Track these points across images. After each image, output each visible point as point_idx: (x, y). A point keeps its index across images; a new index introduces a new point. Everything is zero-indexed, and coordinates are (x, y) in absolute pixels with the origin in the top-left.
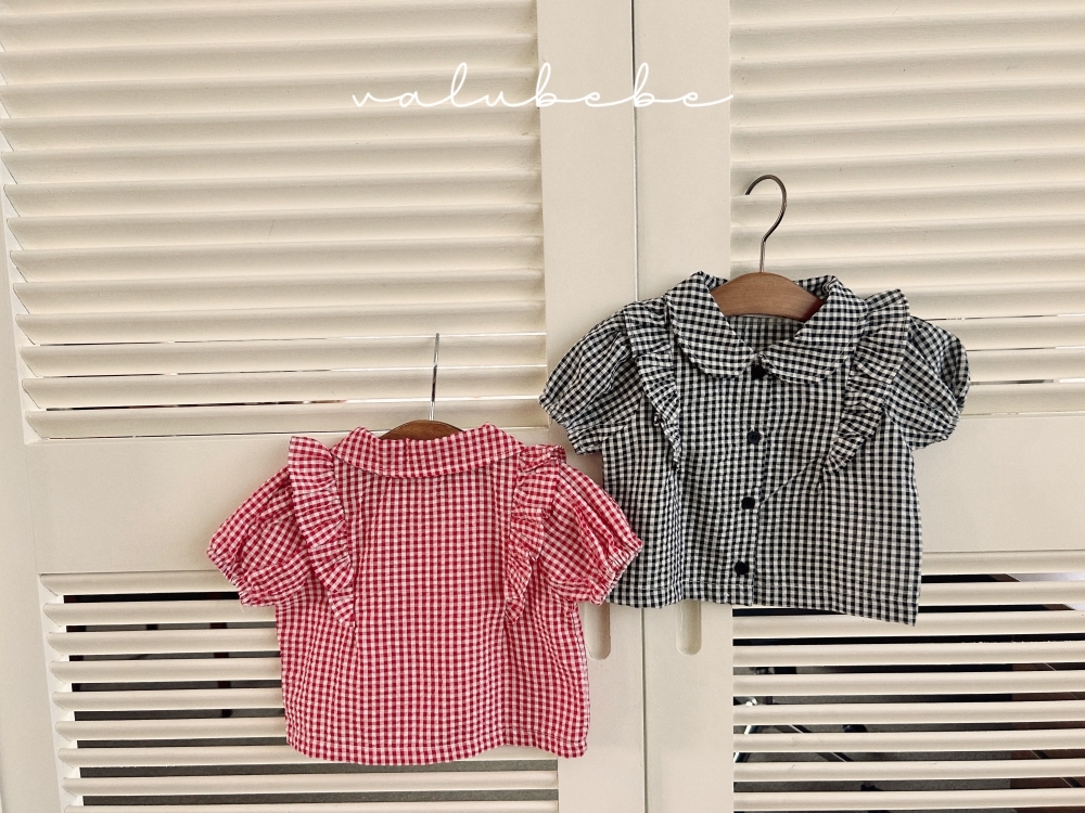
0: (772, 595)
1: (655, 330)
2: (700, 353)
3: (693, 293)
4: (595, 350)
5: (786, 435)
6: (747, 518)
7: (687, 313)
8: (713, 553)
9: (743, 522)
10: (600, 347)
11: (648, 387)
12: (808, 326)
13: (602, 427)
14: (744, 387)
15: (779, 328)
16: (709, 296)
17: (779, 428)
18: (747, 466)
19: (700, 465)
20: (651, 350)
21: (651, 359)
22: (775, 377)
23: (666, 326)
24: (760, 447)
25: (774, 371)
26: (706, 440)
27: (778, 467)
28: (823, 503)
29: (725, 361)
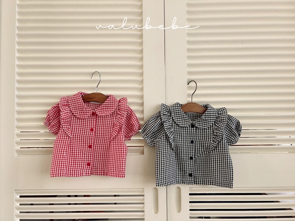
0: (198, 182)
1: (167, 116)
2: (178, 121)
3: (176, 107)
4: (153, 121)
5: (200, 141)
6: (191, 162)
7: (175, 112)
8: (183, 171)
9: (190, 163)
10: (154, 120)
11: (166, 130)
12: (204, 115)
13: (155, 139)
14: (189, 130)
15: (197, 116)
16: (180, 108)
17: (198, 140)
18: (191, 149)
19: (179, 149)
20: (167, 121)
21: (167, 123)
22: (197, 127)
23: (170, 115)
24: (194, 144)
25: (197, 126)
26: (180, 142)
27: (198, 149)
28: (210, 158)
29: (184, 123)
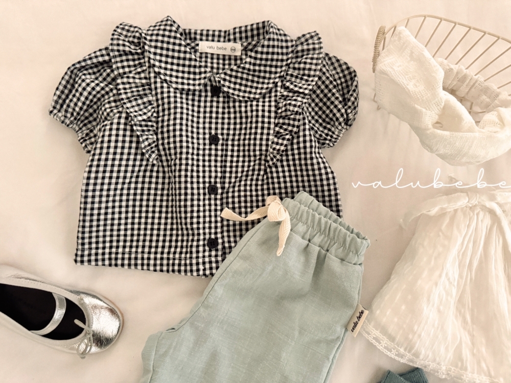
5: (239, 140)
6: (213, 202)
8: (188, 232)
9: (210, 205)
14: (206, 102)
17: (234, 134)
18: (210, 160)
22: (228, 95)
24: (219, 147)
25: (227, 90)
27: (234, 164)
29: (188, 78)
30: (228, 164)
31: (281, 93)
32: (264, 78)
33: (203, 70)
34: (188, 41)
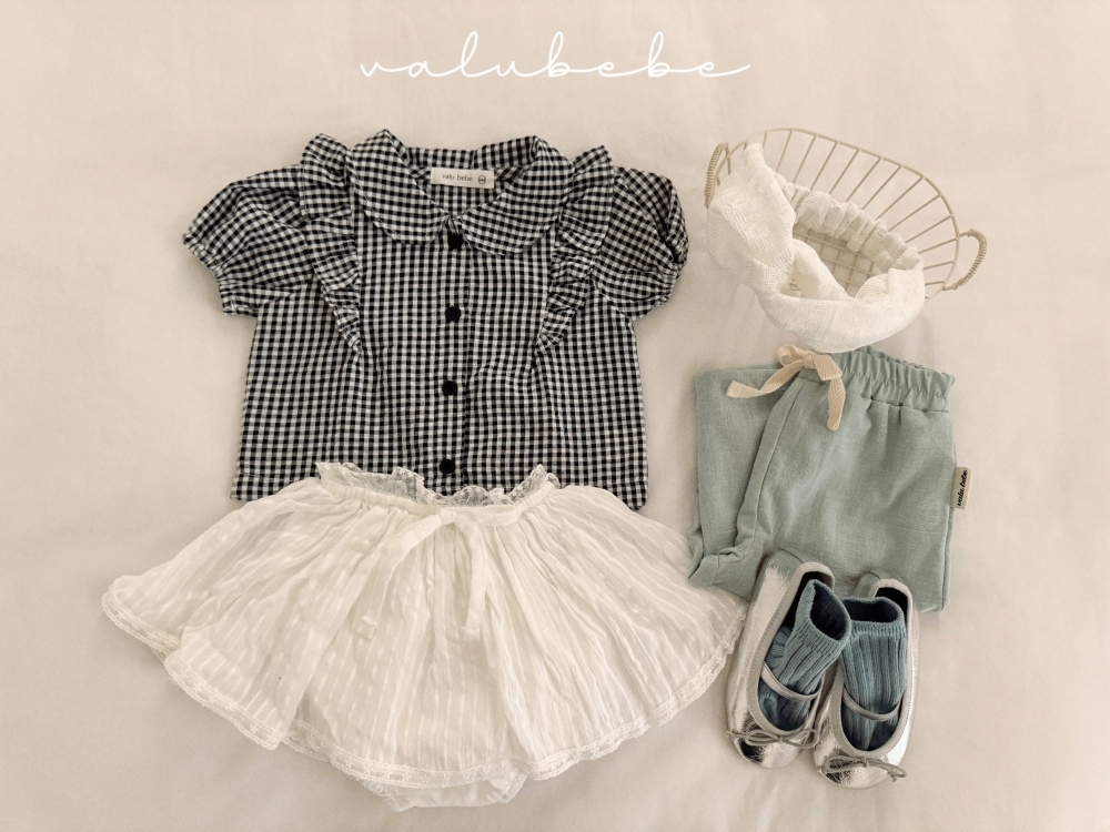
30: (476, 350)
31: (556, 247)
32: (528, 222)
33: (435, 211)
34: (415, 167)
